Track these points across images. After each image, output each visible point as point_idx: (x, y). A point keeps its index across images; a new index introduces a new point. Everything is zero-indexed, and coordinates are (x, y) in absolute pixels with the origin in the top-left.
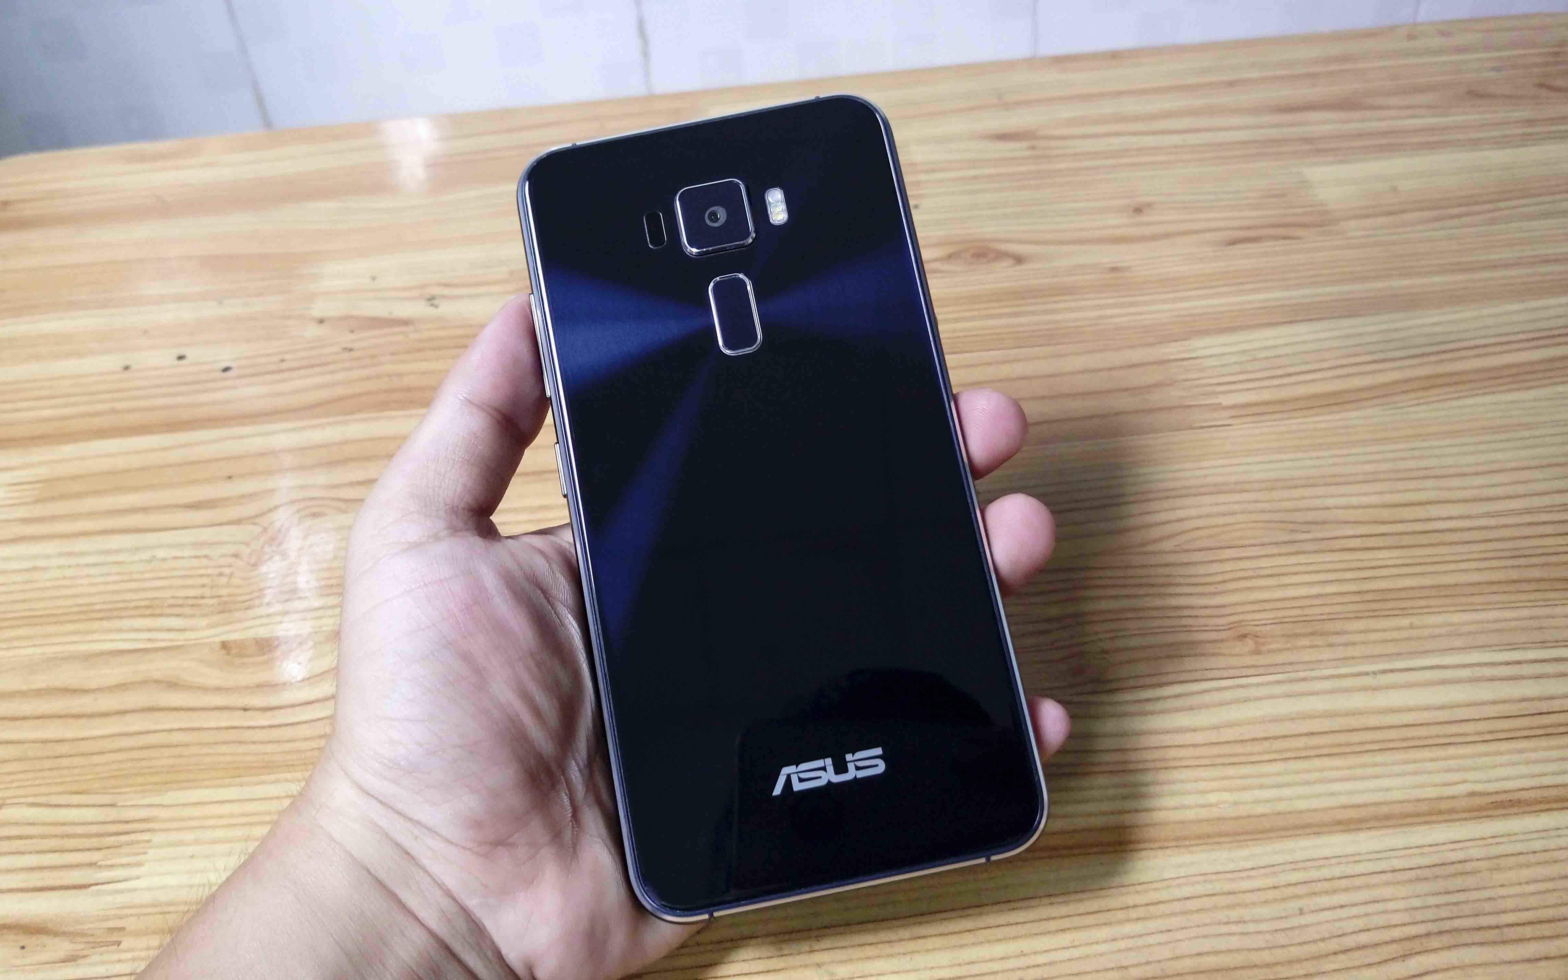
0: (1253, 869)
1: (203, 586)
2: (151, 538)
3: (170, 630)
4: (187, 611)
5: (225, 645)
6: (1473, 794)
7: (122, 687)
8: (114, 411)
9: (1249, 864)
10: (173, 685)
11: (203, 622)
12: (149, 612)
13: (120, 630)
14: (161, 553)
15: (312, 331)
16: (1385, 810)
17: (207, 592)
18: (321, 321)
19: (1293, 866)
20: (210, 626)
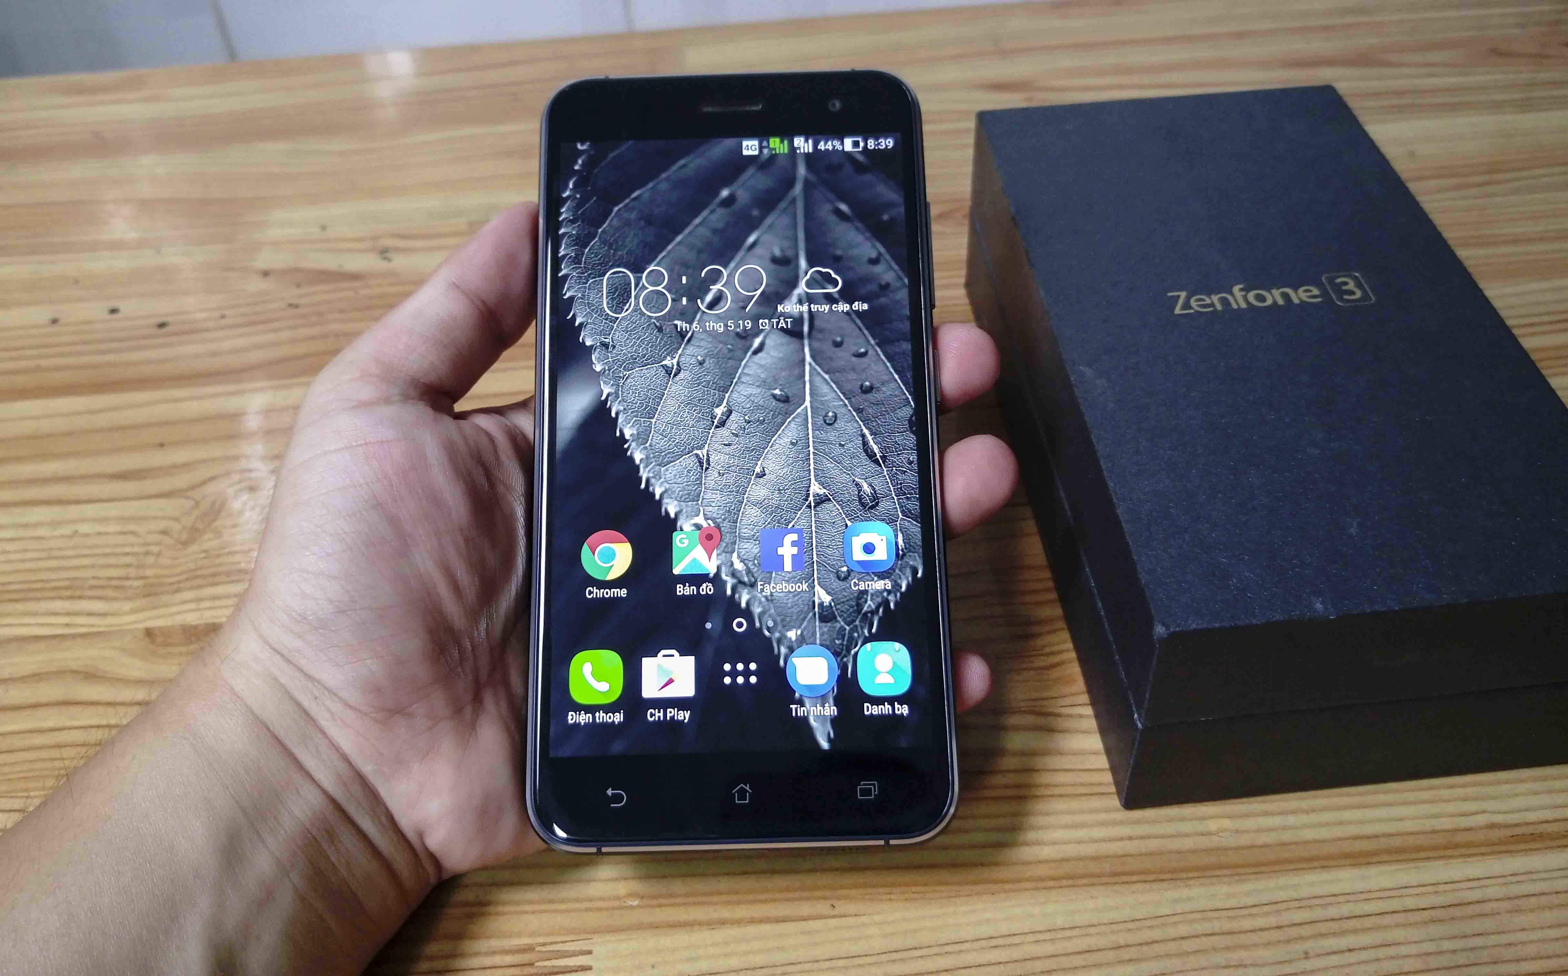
0: (1255, 906)
1: (129, 566)
2: (73, 511)
3: (90, 614)
4: (110, 593)
5: (149, 633)
6: (1492, 826)
7: (36, 677)
8: (38, 369)
9: (1250, 901)
10: (90, 676)
11: (127, 606)
12: (68, 593)
13: (35, 614)
14: (84, 528)
15: (256, 285)
16: (1397, 842)
17: (132, 572)
18: (266, 274)
19: (1297, 904)
20: (133, 611)
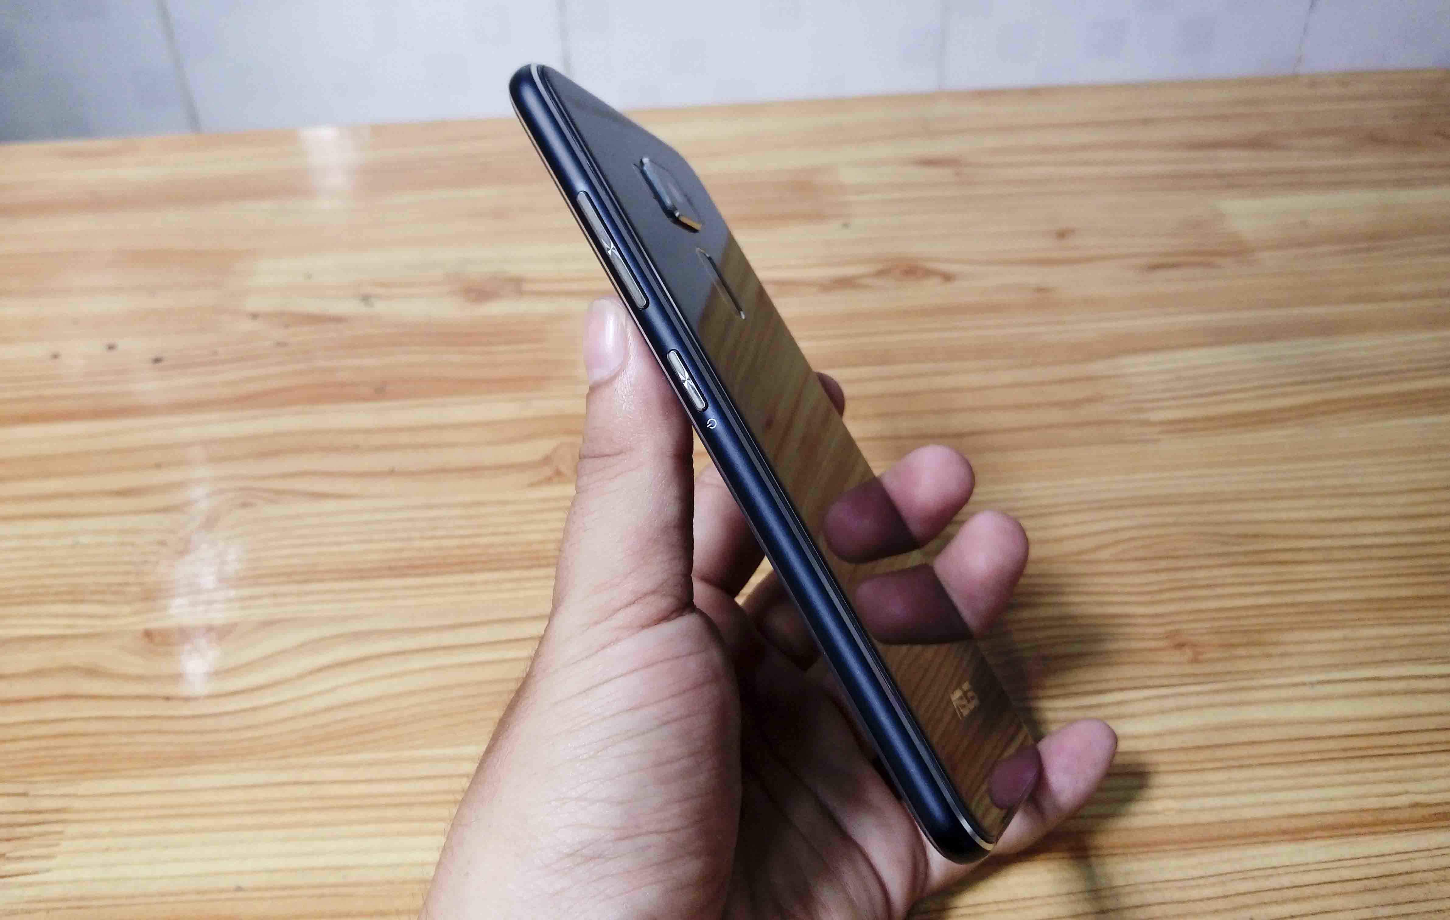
0: (1203, 877)
1: (128, 573)
2: (75, 524)
3: (91, 616)
4: (109, 597)
5: (148, 634)
6: (1415, 805)
7: (39, 673)
8: (41, 398)
9: (1196, 873)
10: (92, 672)
11: (126, 609)
14: (84, 540)
15: (248, 326)
16: (1330, 820)
17: (131, 579)
18: (255, 316)
19: (1241, 875)
20: (136, 613)
